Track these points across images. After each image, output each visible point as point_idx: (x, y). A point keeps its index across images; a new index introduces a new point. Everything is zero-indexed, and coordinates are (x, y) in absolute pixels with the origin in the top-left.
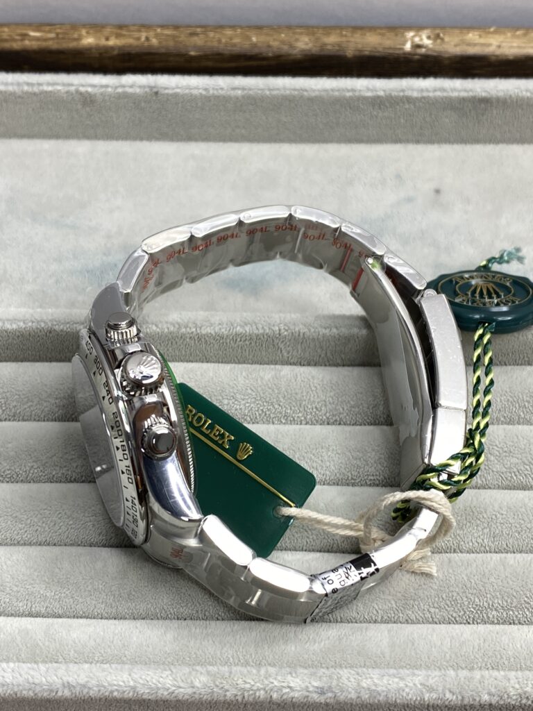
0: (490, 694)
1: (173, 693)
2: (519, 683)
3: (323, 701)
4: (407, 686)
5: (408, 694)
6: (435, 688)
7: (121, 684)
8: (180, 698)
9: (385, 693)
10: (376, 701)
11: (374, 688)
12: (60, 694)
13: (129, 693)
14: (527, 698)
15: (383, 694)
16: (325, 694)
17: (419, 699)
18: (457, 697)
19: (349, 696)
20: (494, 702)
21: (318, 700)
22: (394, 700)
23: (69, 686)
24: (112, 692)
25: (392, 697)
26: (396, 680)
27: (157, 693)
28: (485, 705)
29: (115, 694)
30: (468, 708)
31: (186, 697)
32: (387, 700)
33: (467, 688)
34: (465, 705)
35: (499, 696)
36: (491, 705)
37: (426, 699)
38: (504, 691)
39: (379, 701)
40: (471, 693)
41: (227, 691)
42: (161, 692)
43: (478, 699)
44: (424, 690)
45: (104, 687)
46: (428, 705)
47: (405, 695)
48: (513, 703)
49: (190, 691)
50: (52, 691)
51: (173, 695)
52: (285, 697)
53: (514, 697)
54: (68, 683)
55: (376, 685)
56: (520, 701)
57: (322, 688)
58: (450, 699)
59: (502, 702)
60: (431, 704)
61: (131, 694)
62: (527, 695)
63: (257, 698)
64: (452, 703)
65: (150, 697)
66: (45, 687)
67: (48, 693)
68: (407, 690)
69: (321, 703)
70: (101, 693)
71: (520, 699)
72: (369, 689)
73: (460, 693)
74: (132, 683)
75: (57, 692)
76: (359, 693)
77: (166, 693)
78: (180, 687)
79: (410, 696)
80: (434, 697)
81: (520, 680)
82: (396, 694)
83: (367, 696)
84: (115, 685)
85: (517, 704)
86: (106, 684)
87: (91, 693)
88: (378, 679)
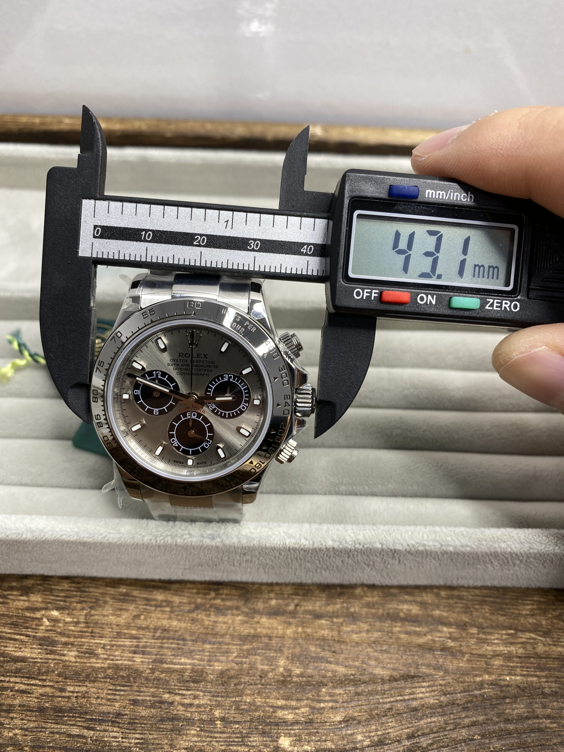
0: (333, 540)
1: (105, 537)
2: (354, 533)
3: (214, 544)
4: (274, 534)
5: (274, 540)
6: (294, 535)
7: (69, 530)
8: (111, 540)
9: (258, 539)
10: (252, 545)
11: (250, 535)
12: (24, 536)
13: (73, 537)
14: (360, 544)
15: (256, 540)
16: (215, 539)
17: (282, 543)
18: (309, 542)
19: (232, 542)
20: (336, 546)
21: (210, 544)
22: (264, 543)
23: (32, 531)
24: (62, 535)
25: (263, 543)
26: (267, 530)
27: (94, 536)
28: (330, 548)
29: (64, 537)
30: (317, 550)
31: (115, 540)
32: (260, 544)
33: (316, 535)
34: (315, 549)
35: (339, 542)
36: (333, 548)
37: (287, 543)
38: (342, 538)
39: (254, 545)
40: (319, 539)
41: (144, 536)
42: (96, 536)
43: (324, 544)
44: (286, 537)
45: (57, 532)
46: (289, 549)
47: (272, 540)
48: (350, 547)
49: (117, 536)
50: (19, 534)
51: (106, 539)
52: (186, 541)
53: (350, 543)
54: (30, 528)
55: (251, 533)
56: (355, 546)
57: (213, 535)
58: (304, 543)
59: (341, 547)
60: (291, 547)
61: (75, 537)
62: (359, 541)
63: (166, 541)
64: (306, 547)
65: (89, 540)
66: (13, 531)
67: (16, 535)
68: (274, 537)
69: (212, 546)
70: (54, 536)
71: (354, 544)
72: (246, 536)
73: (311, 539)
74: (76, 530)
75: (22, 535)
76: (239, 539)
77: (100, 537)
78: (111, 533)
79: (276, 541)
80: (293, 542)
81: (355, 531)
82: (265, 540)
83: (245, 541)
84: (65, 531)
85: (353, 548)
86: (57, 530)
87: (47, 536)
88: (254, 529)
